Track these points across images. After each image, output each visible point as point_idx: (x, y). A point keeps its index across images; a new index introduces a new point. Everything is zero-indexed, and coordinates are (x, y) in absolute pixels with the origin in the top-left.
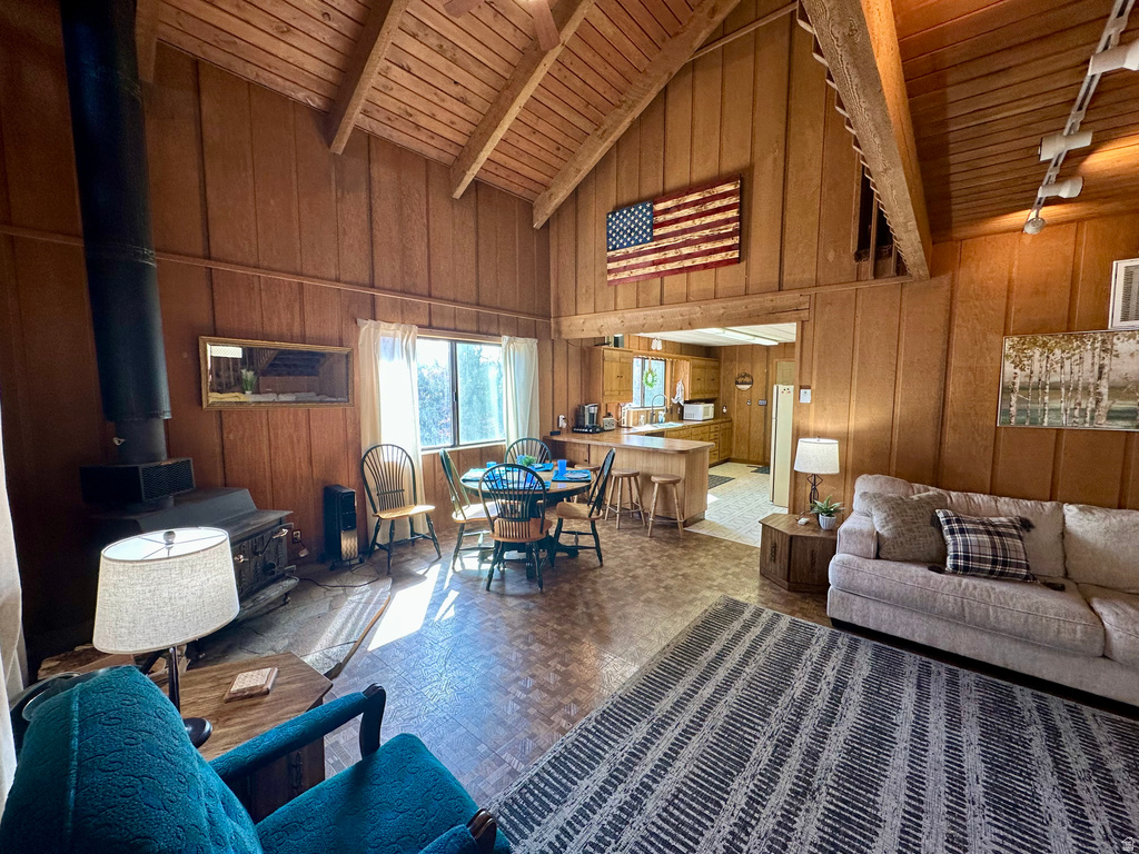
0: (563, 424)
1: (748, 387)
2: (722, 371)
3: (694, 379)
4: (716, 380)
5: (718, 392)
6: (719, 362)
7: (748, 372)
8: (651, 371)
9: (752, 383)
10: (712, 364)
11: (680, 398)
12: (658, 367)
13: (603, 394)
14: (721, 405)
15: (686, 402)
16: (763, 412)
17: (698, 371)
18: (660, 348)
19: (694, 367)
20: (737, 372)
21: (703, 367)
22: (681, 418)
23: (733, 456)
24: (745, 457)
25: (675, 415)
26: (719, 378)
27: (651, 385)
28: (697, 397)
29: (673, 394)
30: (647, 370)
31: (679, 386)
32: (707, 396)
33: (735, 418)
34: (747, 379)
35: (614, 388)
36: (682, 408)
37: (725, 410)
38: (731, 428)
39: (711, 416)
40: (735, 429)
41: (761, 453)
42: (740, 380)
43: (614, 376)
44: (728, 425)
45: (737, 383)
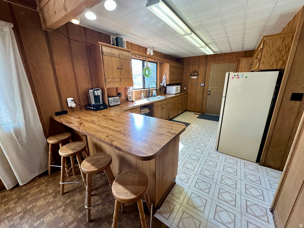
0: (71, 103)
1: (196, 77)
2: (184, 70)
3: (171, 74)
4: (181, 74)
5: (182, 80)
6: (183, 65)
7: (197, 70)
8: (147, 68)
9: (198, 75)
10: (180, 66)
11: (164, 83)
12: (152, 66)
13: (105, 81)
14: (183, 86)
15: (167, 85)
16: (202, 89)
17: (173, 69)
18: (152, 54)
19: (171, 67)
20: (192, 70)
21: (176, 67)
22: (165, 93)
23: (188, 109)
24: (193, 110)
25: (162, 92)
26: (183, 73)
27: (148, 76)
28: (172, 83)
29: (161, 81)
30: (145, 67)
31: (164, 77)
32: (177, 82)
33: (189, 92)
34: (196, 74)
35: (115, 77)
36: (166, 88)
37: (185, 88)
38: (187, 97)
39: (179, 91)
40: (189, 97)
41: (200, 107)
42: (192, 74)
43: (115, 68)
44: (186, 95)
45: (191, 76)
